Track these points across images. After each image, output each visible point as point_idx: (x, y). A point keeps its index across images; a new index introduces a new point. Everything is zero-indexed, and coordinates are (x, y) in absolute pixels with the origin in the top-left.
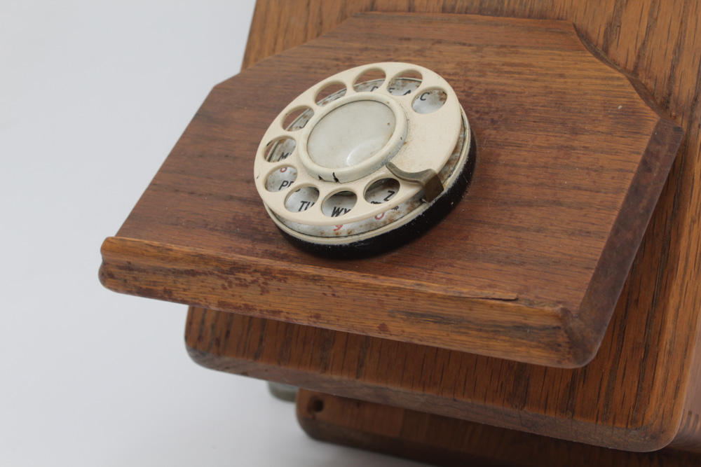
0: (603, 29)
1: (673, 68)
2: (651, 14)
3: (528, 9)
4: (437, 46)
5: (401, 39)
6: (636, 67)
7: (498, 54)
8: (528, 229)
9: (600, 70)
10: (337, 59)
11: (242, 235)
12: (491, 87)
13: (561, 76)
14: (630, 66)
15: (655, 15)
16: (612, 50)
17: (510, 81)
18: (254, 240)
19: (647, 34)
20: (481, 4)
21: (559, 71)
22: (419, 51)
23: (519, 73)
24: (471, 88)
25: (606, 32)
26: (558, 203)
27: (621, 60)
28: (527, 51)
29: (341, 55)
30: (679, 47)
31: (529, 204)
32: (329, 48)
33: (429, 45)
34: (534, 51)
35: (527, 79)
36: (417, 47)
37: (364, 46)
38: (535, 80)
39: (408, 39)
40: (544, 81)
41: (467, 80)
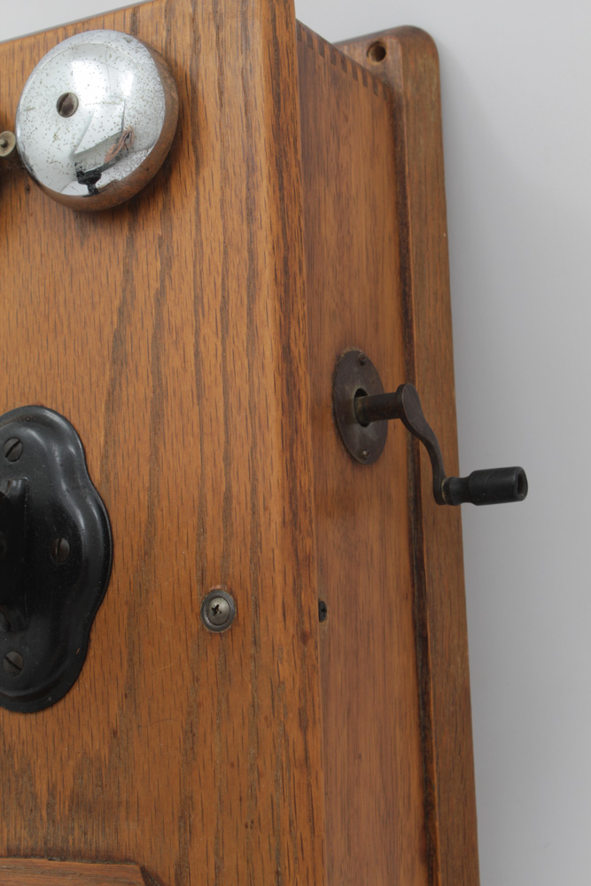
0: (172, 871)
2: (217, 854)
3: (93, 849)
15: (221, 854)
20: (45, 843)
25: (176, 875)
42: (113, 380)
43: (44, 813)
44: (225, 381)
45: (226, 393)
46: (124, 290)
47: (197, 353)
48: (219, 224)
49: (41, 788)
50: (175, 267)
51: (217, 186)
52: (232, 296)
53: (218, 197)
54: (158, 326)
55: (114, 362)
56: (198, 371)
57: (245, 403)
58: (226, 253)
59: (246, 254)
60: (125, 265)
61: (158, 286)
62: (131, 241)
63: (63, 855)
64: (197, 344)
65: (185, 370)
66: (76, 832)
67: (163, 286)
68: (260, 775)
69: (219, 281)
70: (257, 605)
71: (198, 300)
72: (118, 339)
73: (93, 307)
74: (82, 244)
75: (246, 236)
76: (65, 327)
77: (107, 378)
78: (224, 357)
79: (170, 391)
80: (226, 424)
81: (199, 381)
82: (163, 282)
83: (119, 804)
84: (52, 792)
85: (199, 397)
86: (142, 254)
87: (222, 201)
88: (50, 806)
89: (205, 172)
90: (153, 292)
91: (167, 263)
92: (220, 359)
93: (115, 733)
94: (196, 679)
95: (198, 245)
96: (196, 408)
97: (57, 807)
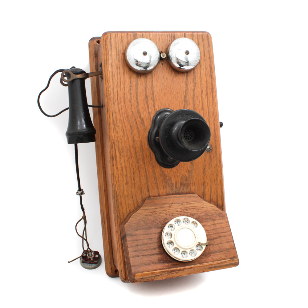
1: (217, 200)
2: (210, 190)
3: (186, 192)
4: (172, 205)
5: (163, 204)
6: (210, 201)
7: (187, 204)
8: (219, 244)
9: (209, 205)
10: (151, 212)
11: (164, 263)
12: (191, 213)
13: (203, 208)
14: (209, 200)
16: (205, 198)
17: (194, 211)
18: (167, 263)
19: (211, 194)
21: (201, 207)
22: (169, 206)
23: (194, 209)
24: (187, 214)
25: (203, 195)
26: (220, 237)
27: (207, 199)
28: (192, 203)
29: (152, 211)
30: (217, 195)
31: (216, 238)
32: (147, 209)
33: (170, 205)
34: (194, 202)
35: (197, 210)
36: (168, 206)
37: (155, 207)
38: (198, 210)
39: (165, 204)
40: (200, 210)
41: (185, 212)
42: (184, 105)
43: (174, 187)
44: (208, 107)
45: (208, 109)
46: (186, 88)
47: (202, 102)
48: (205, 78)
49: (173, 182)
50: (197, 85)
51: (204, 71)
52: (209, 92)
53: (205, 73)
54: (194, 95)
55: (184, 101)
56: (202, 105)
57: (212, 111)
58: (207, 84)
59: (211, 85)
60: (186, 83)
61: (193, 88)
62: (187, 79)
63: (179, 194)
64: (202, 100)
65: (200, 104)
66: (182, 189)
67: (194, 88)
68: (218, 176)
69: (206, 89)
70: (216, 148)
71: (202, 92)
72: (185, 97)
73: (179, 90)
74: (176, 77)
75: (211, 81)
76: (173, 93)
77: (183, 104)
78: (208, 103)
79: (197, 108)
80: (209, 115)
81: (203, 107)
82: (194, 87)
83: (191, 183)
84: (176, 182)
85: (203, 110)
86: (189, 81)
87: (206, 74)
88: (176, 185)
89: (202, 68)
90: (192, 89)
91: (195, 84)
92: (207, 103)
93: (189, 171)
94: (205, 160)
95: (201, 81)
96: (202, 112)
97: (177, 185)
